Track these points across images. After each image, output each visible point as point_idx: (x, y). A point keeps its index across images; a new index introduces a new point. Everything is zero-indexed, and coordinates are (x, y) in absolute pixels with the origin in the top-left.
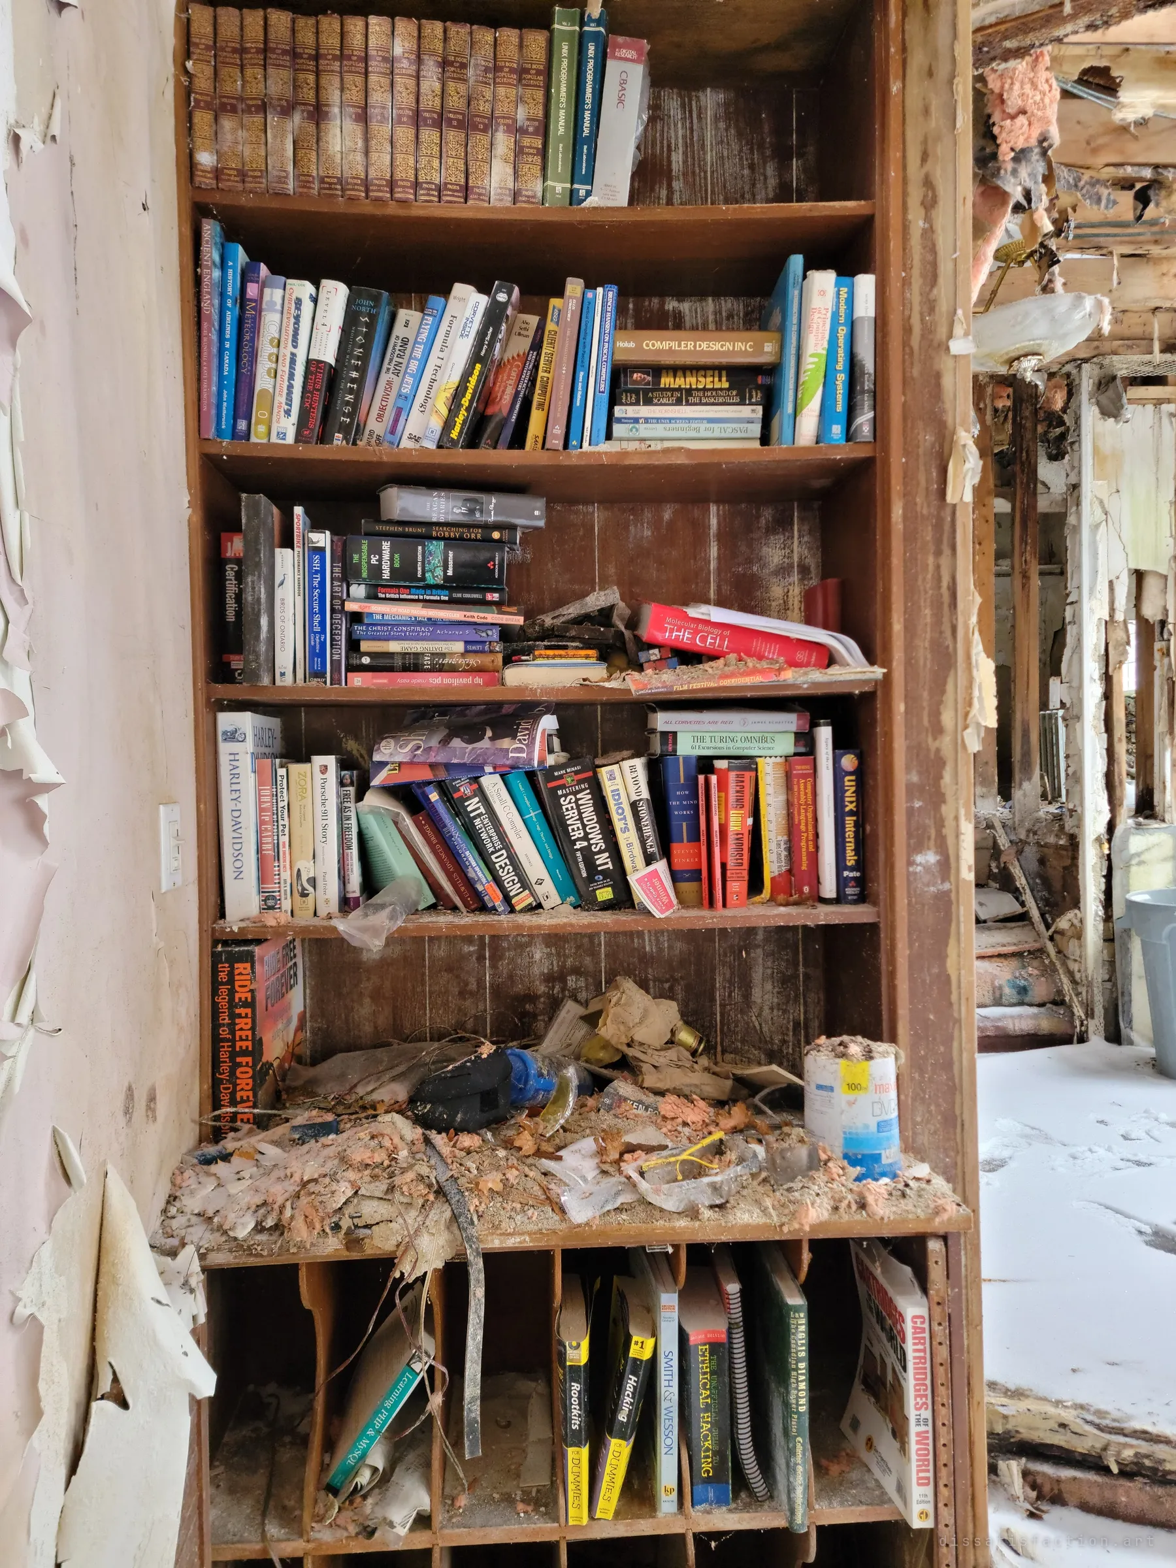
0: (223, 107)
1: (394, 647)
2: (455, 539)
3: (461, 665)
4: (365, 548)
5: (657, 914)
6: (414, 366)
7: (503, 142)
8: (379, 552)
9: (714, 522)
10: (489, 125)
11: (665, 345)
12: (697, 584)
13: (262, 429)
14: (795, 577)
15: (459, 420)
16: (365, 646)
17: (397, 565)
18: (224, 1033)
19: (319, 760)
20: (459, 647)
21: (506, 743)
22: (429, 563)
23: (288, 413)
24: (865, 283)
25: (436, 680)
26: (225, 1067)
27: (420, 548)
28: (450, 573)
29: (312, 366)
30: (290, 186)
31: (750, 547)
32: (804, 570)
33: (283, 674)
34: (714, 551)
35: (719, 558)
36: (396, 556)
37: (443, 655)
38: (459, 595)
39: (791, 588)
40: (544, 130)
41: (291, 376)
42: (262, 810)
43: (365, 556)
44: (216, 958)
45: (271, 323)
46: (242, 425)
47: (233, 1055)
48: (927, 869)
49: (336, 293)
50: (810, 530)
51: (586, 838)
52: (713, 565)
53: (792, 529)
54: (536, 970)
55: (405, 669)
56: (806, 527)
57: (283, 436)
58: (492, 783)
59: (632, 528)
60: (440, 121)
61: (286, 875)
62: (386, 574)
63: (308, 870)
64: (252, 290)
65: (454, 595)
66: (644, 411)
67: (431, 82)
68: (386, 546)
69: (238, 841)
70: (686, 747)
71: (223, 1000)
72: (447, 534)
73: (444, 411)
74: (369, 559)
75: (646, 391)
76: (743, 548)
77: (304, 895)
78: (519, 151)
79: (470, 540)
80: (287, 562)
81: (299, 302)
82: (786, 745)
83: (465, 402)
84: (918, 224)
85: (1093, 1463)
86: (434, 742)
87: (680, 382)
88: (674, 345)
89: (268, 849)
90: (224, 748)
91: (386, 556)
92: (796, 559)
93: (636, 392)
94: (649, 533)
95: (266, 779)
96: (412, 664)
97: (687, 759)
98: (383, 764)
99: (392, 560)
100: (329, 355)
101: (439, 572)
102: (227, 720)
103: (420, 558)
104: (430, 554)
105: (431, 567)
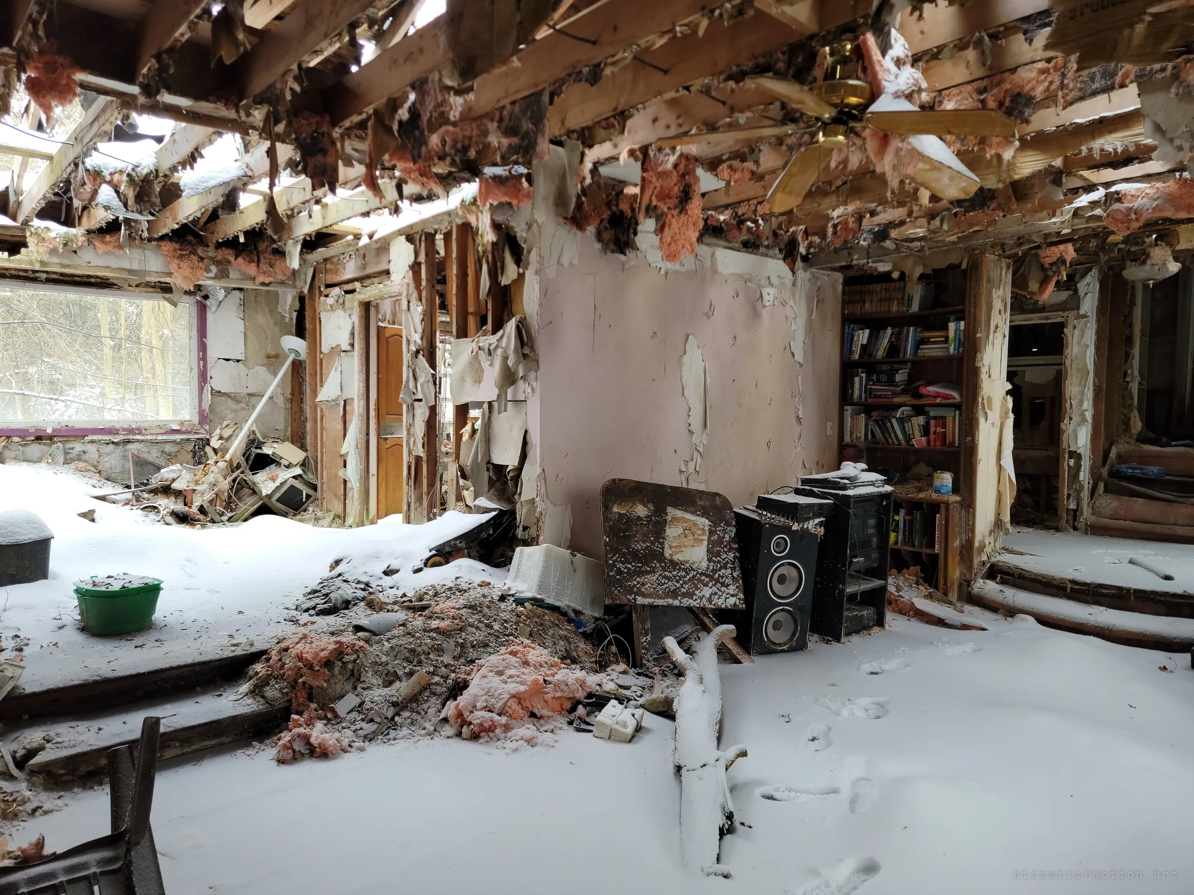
0: (849, 303)
1: (878, 393)
4: (871, 376)
5: (917, 447)
6: (880, 343)
7: (896, 302)
8: (873, 376)
9: (955, 363)
10: (893, 299)
11: (928, 334)
13: (853, 357)
15: (885, 353)
16: (873, 393)
19: (862, 415)
20: (890, 393)
21: (893, 413)
23: (857, 354)
24: (962, 323)
25: (884, 400)
27: (881, 375)
29: (862, 345)
30: (859, 314)
33: (856, 399)
34: (955, 370)
36: (878, 377)
37: (886, 395)
40: (903, 298)
41: (858, 347)
42: (851, 423)
44: (841, 449)
45: (855, 338)
46: (850, 356)
48: (970, 441)
49: (867, 332)
51: (909, 431)
54: (912, 461)
57: (856, 358)
58: (894, 421)
60: (885, 300)
61: (855, 435)
62: (875, 380)
63: (859, 435)
64: (853, 332)
66: (926, 346)
67: (883, 294)
68: (875, 375)
69: (847, 428)
70: (932, 414)
71: (842, 456)
73: (883, 352)
75: (928, 342)
77: (858, 439)
78: (899, 303)
80: (857, 379)
81: (860, 334)
82: (952, 414)
83: (886, 350)
84: (972, 310)
85: (1012, 575)
86: (881, 412)
87: (934, 340)
88: (930, 334)
89: (852, 430)
90: (845, 412)
91: (875, 377)
93: (926, 342)
95: (852, 418)
96: (880, 397)
97: (932, 416)
98: (873, 416)
100: (865, 342)
101: (884, 380)
102: (846, 407)
103: (881, 377)
104: (883, 376)
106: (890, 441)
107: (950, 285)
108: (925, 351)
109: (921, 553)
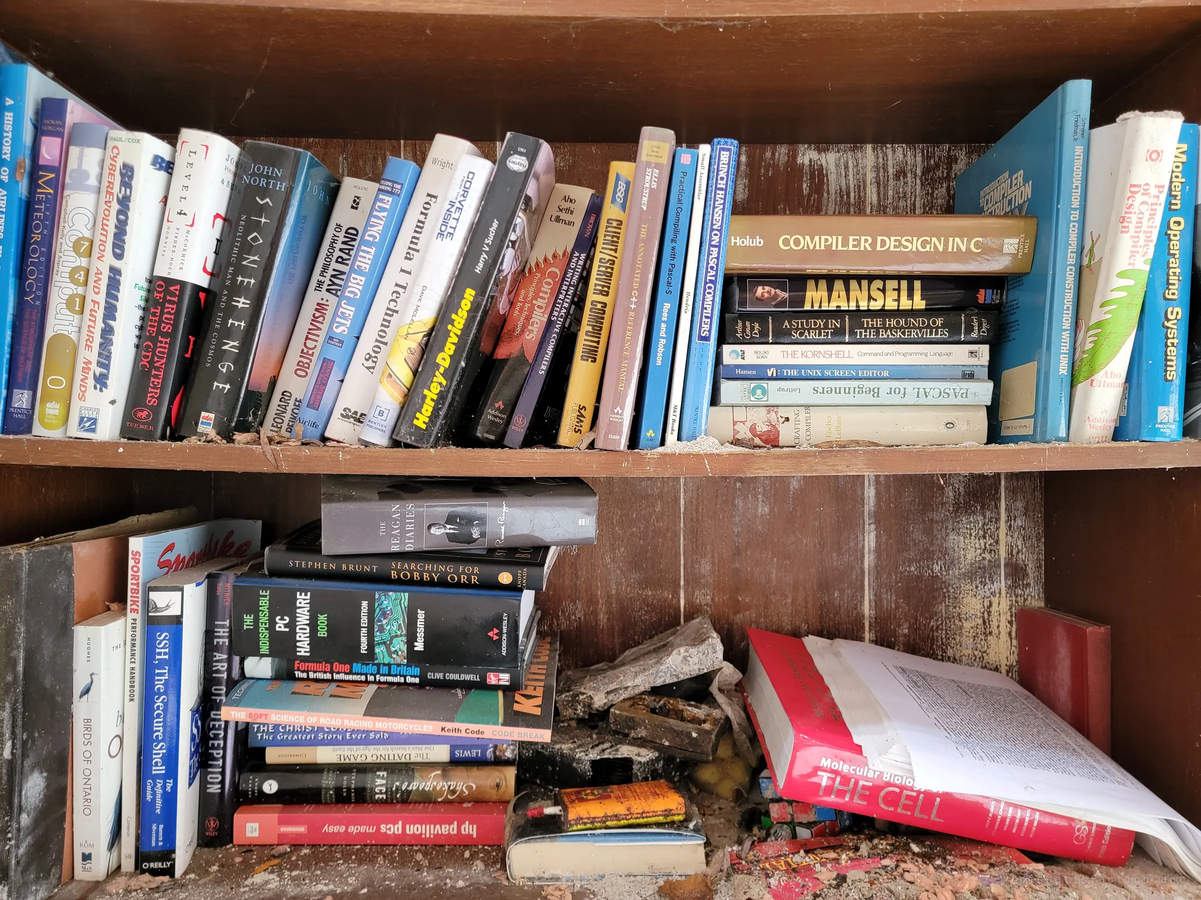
1: (326, 756)
2: (431, 583)
3: (441, 793)
4: (264, 603)
6: (356, 285)
8: (290, 609)
11: (819, 243)
12: (842, 591)
13: (53, 409)
14: (1002, 583)
15: (432, 393)
16: (271, 764)
17: (322, 633)
20: (440, 752)
22: (382, 630)
23: (101, 381)
27: (365, 604)
28: (419, 646)
29: (160, 288)
31: (928, 531)
32: (1016, 572)
33: (86, 857)
34: (870, 540)
35: (878, 550)
36: (322, 618)
38: (439, 676)
39: (995, 600)
41: (110, 312)
43: (264, 619)
46: (21, 399)
49: (206, 155)
50: (1026, 509)
52: (868, 561)
53: (997, 507)
56: (1020, 504)
57: (91, 424)
59: (739, 502)
62: (304, 648)
64: (50, 150)
65: (430, 676)
68: (303, 601)
72: (416, 576)
73: (405, 375)
74: (273, 623)
75: (778, 317)
76: (918, 535)
79: (459, 585)
81: (128, 173)
83: (444, 360)
87: (839, 302)
88: (836, 242)
91: (303, 617)
92: (1003, 554)
93: (760, 317)
94: (766, 510)
99: (313, 624)
101: (400, 644)
103: (364, 620)
104: (384, 615)
105: (386, 636)
108: (776, 391)
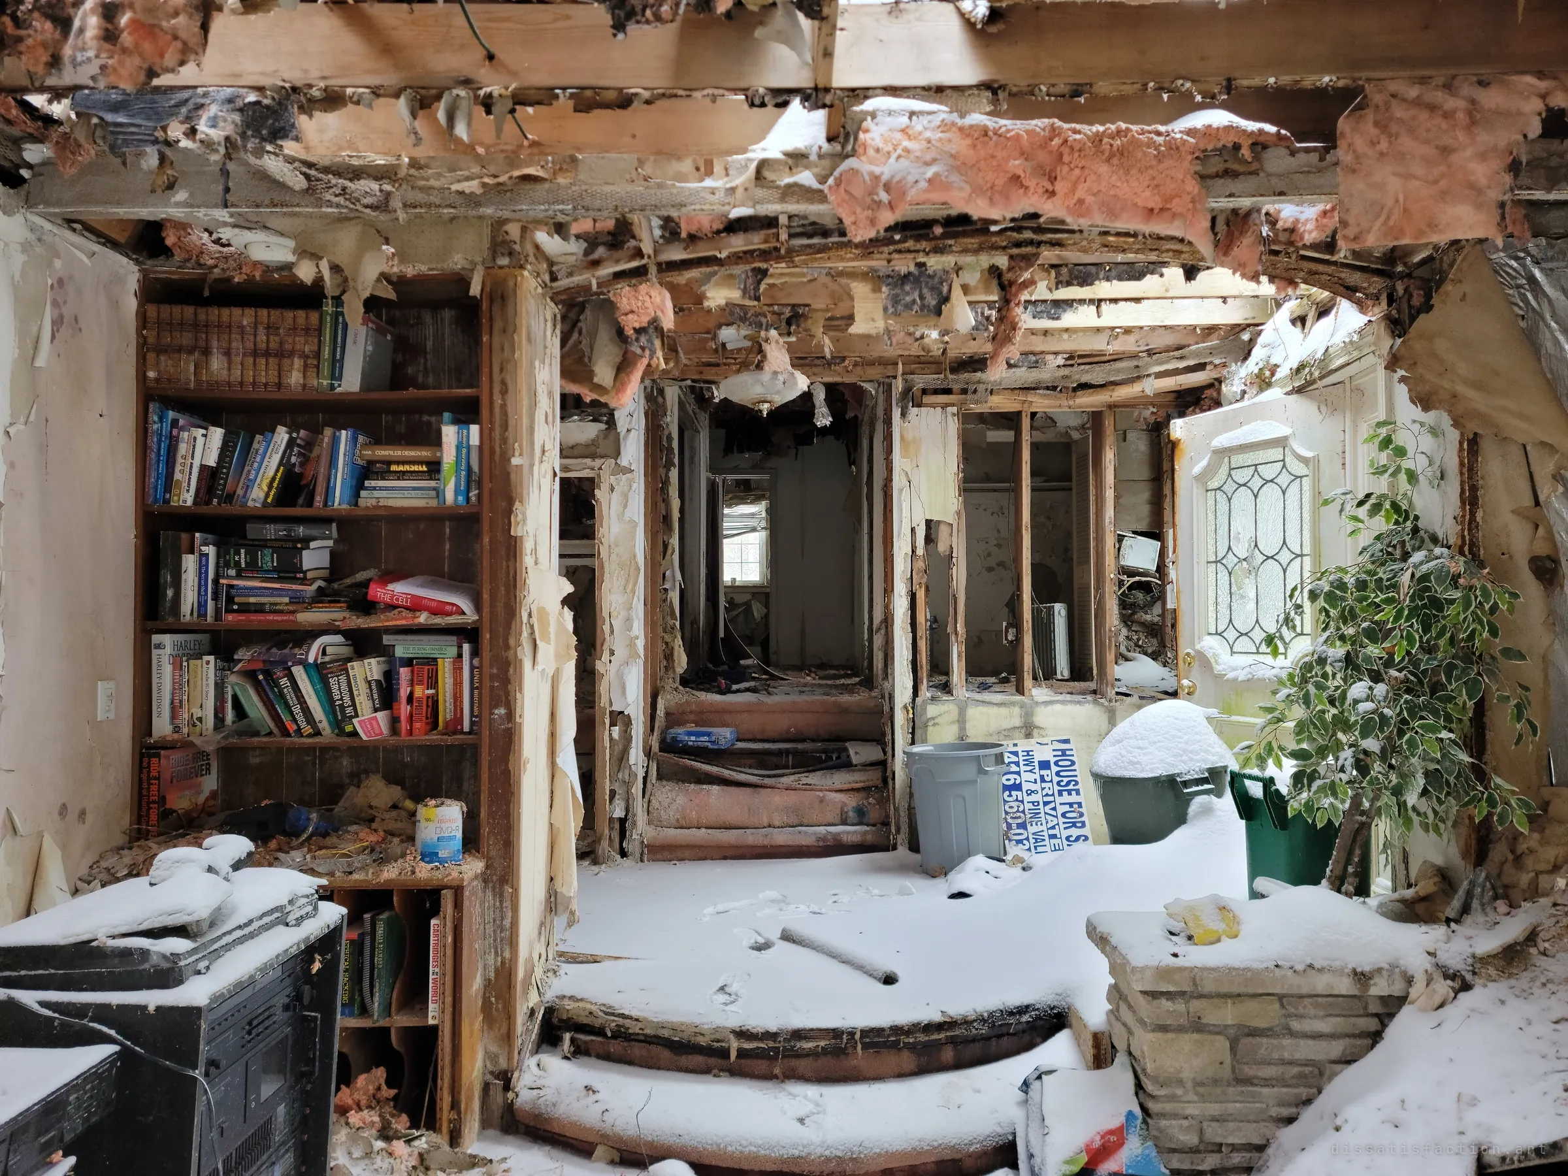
0: (160, 350)
1: (252, 600)
4: (232, 551)
5: (364, 738)
6: (256, 465)
7: (298, 363)
8: (239, 554)
9: (448, 530)
10: (291, 354)
11: (386, 453)
13: (176, 498)
15: (272, 493)
16: (237, 600)
18: (144, 792)
19: (206, 658)
20: (286, 600)
21: (296, 651)
22: (265, 559)
23: (188, 491)
24: (474, 429)
25: (271, 617)
26: (144, 809)
27: (260, 553)
28: (276, 564)
29: (203, 468)
30: (192, 386)
33: (185, 616)
34: (447, 546)
35: (450, 550)
36: (248, 558)
37: (276, 604)
38: (283, 575)
40: (318, 355)
41: (190, 473)
42: (174, 683)
43: (232, 558)
44: (142, 756)
45: (183, 448)
46: (168, 496)
47: (149, 803)
48: (500, 716)
49: (217, 434)
51: (341, 699)
52: (447, 554)
54: (344, 770)
55: (256, 612)
57: (185, 502)
58: (298, 672)
59: (403, 535)
60: (267, 354)
61: (186, 716)
62: (243, 565)
63: (197, 713)
64: (175, 432)
65: (281, 575)
66: (381, 483)
67: (262, 337)
68: (243, 551)
69: (160, 698)
70: (399, 652)
71: (145, 777)
72: (274, 545)
73: (266, 489)
74: (235, 559)
75: (382, 473)
77: (194, 725)
78: (306, 366)
80: (189, 563)
81: (195, 438)
82: (453, 651)
83: (275, 485)
84: (498, 401)
85: (600, 1032)
86: (264, 650)
87: (401, 468)
88: (391, 453)
89: (177, 702)
90: (155, 652)
91: (243, 556)
93: (377, 473)
94: (412, 536)
95: (177, 665)
96: (259, 609)
97: (400, 658)
98: (240, 660)
99: (246, 559)
100: (212, 461)
101: (270, 564)
102: (156, 638)
103: (260, 557)
104: (265, 555)
105: (266, 561)
106: (292, 727)
107: (429, 345)
108: (376, 494)
109: (387, 1030)
